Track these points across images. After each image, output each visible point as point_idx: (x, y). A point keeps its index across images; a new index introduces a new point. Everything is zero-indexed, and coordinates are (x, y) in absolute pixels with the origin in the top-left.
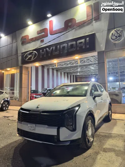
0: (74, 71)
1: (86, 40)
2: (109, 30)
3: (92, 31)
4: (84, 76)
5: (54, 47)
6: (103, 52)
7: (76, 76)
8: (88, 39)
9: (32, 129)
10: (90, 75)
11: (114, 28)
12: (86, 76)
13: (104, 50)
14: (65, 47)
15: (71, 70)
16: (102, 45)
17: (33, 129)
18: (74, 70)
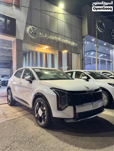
2: (27, 24)
3: (12, 15)
6: (22, 40)
9: (96, 106)
11: (31, 25)
13: (22, 39)
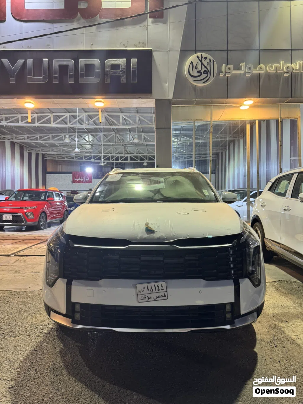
0: (43, 142)
1: (128, 62)
2: (184, 53)
3: (144, 44)
4: (65, 159)
5: (30, 61)
7: (43, 155)
8: (134, 60)
9: (154, 296)
10: (82, 158)
11: (196, 51)
12: (73, 158)
14: (67, 66)
15: (37, 139)
16: (167, 85)
17: (158, 295)
18: (45, 140)
